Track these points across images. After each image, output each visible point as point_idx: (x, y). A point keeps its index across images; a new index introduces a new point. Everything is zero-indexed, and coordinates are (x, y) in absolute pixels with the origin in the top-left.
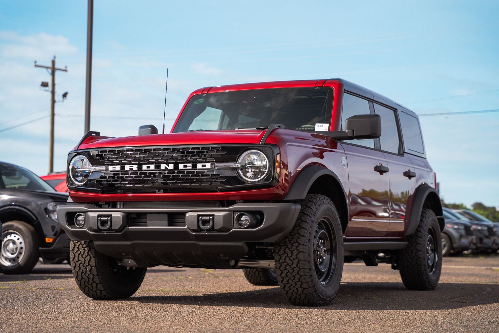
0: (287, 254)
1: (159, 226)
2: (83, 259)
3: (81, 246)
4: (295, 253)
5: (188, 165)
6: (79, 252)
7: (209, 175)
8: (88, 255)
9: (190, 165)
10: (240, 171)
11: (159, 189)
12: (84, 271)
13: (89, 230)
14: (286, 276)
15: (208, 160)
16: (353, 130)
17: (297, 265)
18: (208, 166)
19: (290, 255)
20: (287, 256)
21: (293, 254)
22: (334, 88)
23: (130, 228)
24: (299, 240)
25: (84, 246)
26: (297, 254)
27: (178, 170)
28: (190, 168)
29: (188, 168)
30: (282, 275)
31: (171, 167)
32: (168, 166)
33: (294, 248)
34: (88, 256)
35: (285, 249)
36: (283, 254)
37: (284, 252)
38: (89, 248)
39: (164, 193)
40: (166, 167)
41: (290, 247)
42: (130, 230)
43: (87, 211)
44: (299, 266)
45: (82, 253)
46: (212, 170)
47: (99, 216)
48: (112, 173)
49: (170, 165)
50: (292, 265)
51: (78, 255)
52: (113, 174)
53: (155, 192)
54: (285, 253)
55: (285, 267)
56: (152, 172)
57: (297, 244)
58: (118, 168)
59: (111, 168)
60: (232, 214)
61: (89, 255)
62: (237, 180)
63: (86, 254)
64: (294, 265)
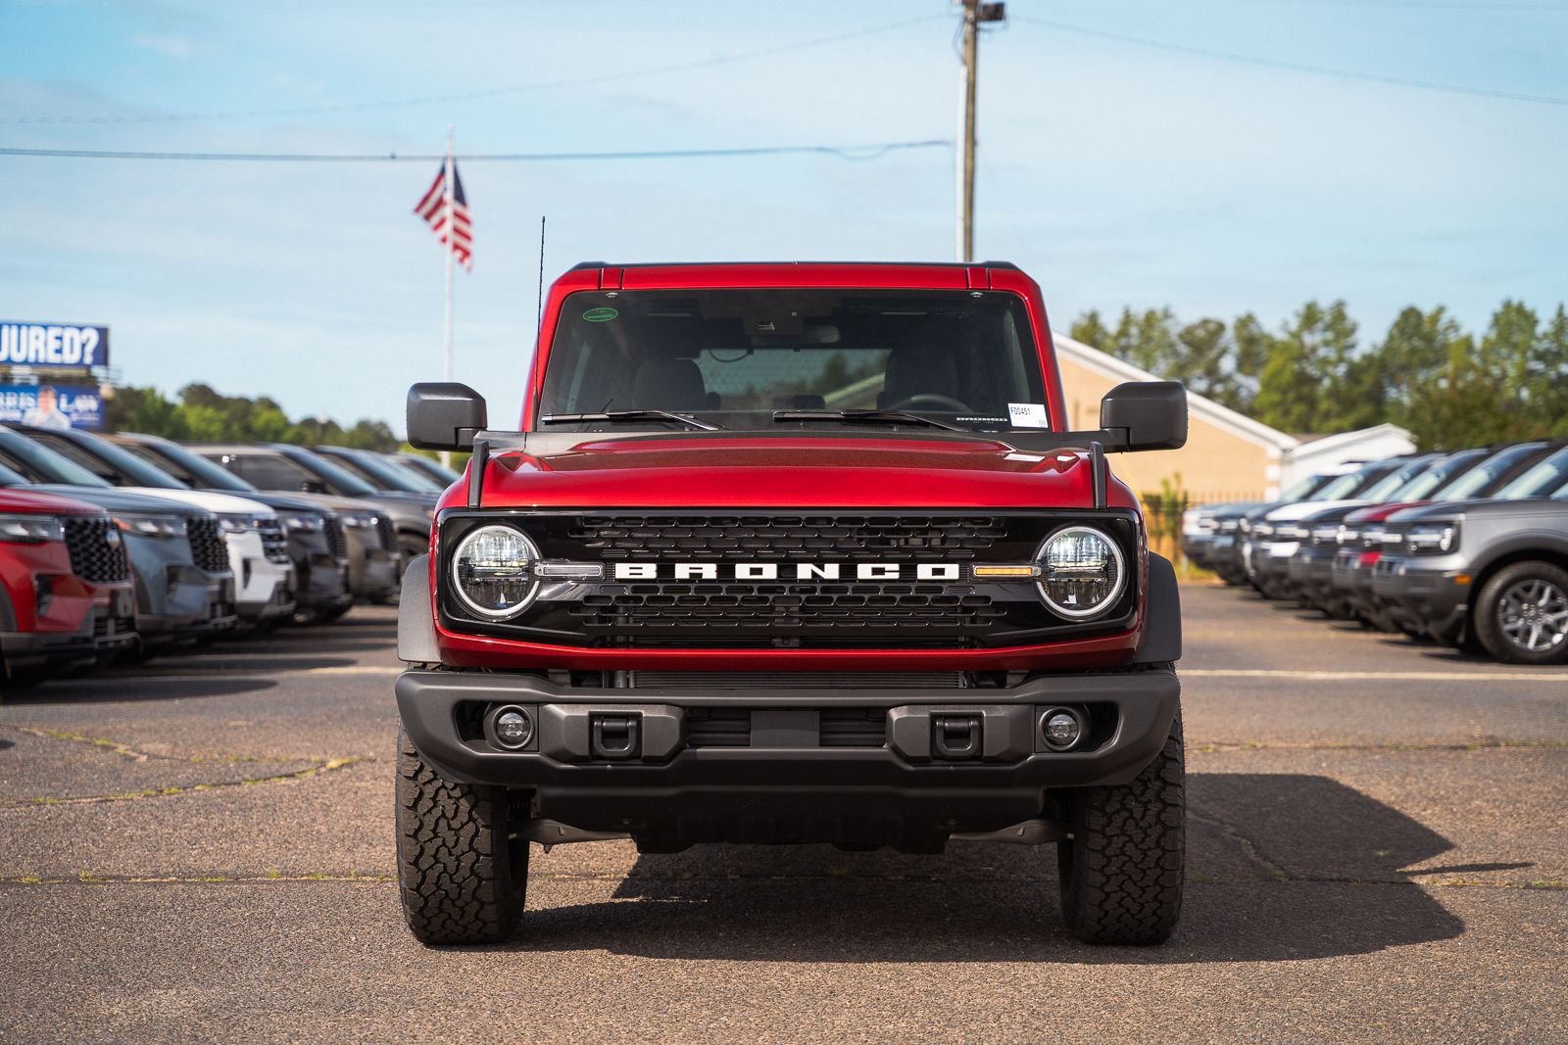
0: (1130, 811)
1: (792, 746)
2: (453, 832)
3: (443, 792)
4: (1154, 808)
5: (888, 567)
6: (437, 812)
7: (956, 599)
8: (471, 819)
9: (896, 567)
10: (1039, 584)
11: (786, 635)
12: (451, 869)
13: (550, 755)
14: (1118, 871)
15: (951, 556)
16: (1128, 429)
17: (1158, 842)
18: (952, 571)
19: (1137, 814)
20: (1131, 816)
21: (1148, 813)
22: (1026, 298)
23: (700, 753)
24: (1163, 770)
25: (457, 793)
26: (1159, 813)
27: (855, 581)
28: (896, 576)
29: (887, 576)
30: (1106, 869)
31: (831, 571)
32: (822, 569)
33: (1150, 794)
34: (471, 824)
35: (1124, 799)
36: (1117, 812)
37: (1119, 806)
38: (473, 800)
39: (802, 647)
40: (814, 573)
41: (1137, 792)
42: (699, 758)
43: (542, 700)
44: (1162, 844)
45: (450, 815)
46: (964, 584)
47: (593, 716)
48: (631, 585)
49: (827, 566)
50: (1143, 840)
51: (434, 820)
52: (635, 590)
53: (772, 647)
54: (1124, 807)
55: (1121, 849)
56: (767, 586)
57: (1159, 783)
58: (649, 571)
59: (623, 571)
60: (1033, 712)
61: (474, 821)
62: (1036, 613)
63: (463, 817)
64: (1151, 842)
